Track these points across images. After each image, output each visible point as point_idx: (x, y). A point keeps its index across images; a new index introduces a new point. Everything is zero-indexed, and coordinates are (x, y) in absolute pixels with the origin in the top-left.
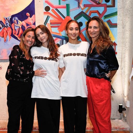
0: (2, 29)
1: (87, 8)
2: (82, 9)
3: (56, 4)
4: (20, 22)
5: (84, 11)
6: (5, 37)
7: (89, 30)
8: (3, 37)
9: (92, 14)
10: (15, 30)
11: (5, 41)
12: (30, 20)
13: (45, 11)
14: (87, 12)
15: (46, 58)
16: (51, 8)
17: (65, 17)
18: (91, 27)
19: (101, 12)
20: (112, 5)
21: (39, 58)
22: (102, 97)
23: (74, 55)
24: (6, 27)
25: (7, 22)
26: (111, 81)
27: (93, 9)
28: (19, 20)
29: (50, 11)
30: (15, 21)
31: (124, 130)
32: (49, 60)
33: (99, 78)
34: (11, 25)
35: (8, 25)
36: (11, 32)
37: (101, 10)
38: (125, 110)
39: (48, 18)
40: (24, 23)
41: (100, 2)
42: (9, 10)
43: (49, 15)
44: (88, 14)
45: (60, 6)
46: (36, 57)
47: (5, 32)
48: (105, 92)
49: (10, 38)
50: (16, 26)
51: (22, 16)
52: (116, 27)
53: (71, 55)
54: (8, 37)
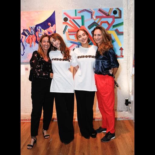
0: (28, 36)
1: (99, 19)
2: (94, 20)
3: (73, 15)
4: (43, 30)
5: (96, 21)
6: (30, 43)
7: (94, 37)
8: (29, 43)
9: (103, 24)
10: (39, 37)
11: (31, 46)
12: (51, 29)
13: (64, 22)
14: (99, 22)
15: (60, 60)
16: (69, 19)
17: (81, 26)
18: (96, 35)
19: (110, 22)
20: (119, 16)
21: (55, 59)
22: (107, 90)
23: (87, 57)
24: (31, 35)
25: (32, 31)
26: (115, 77)
27: (103, 20)
28: (42, 29)
29: (68, 22)
30: (39, 29)
31: (129, 119)
32: (63, 61)
33: (104, 75)
34: (36, 33)
35: (33, 33)
36: (36, 39)
37: (110, 20)
38: (131, 103)
39: (66, 27)
40: (46, 31)
41: (109, 14)
42: (34, 20)
43: (67, 25)
44: (99, 24)
45: (76, 17)
46: (52, 59)
47: (30, 39)
48: (109, 86)
49: (35, 44)
50: (40, 34)
51: (45, 25)
52: (123, 35)
53: (83, 57)
54: (33, 43)
